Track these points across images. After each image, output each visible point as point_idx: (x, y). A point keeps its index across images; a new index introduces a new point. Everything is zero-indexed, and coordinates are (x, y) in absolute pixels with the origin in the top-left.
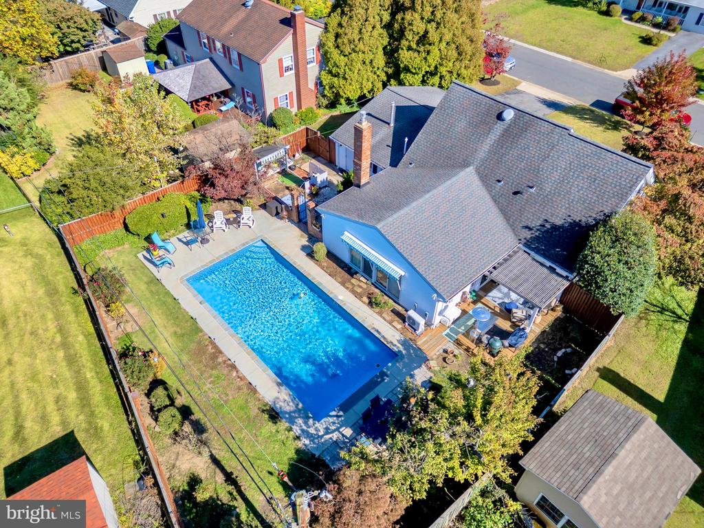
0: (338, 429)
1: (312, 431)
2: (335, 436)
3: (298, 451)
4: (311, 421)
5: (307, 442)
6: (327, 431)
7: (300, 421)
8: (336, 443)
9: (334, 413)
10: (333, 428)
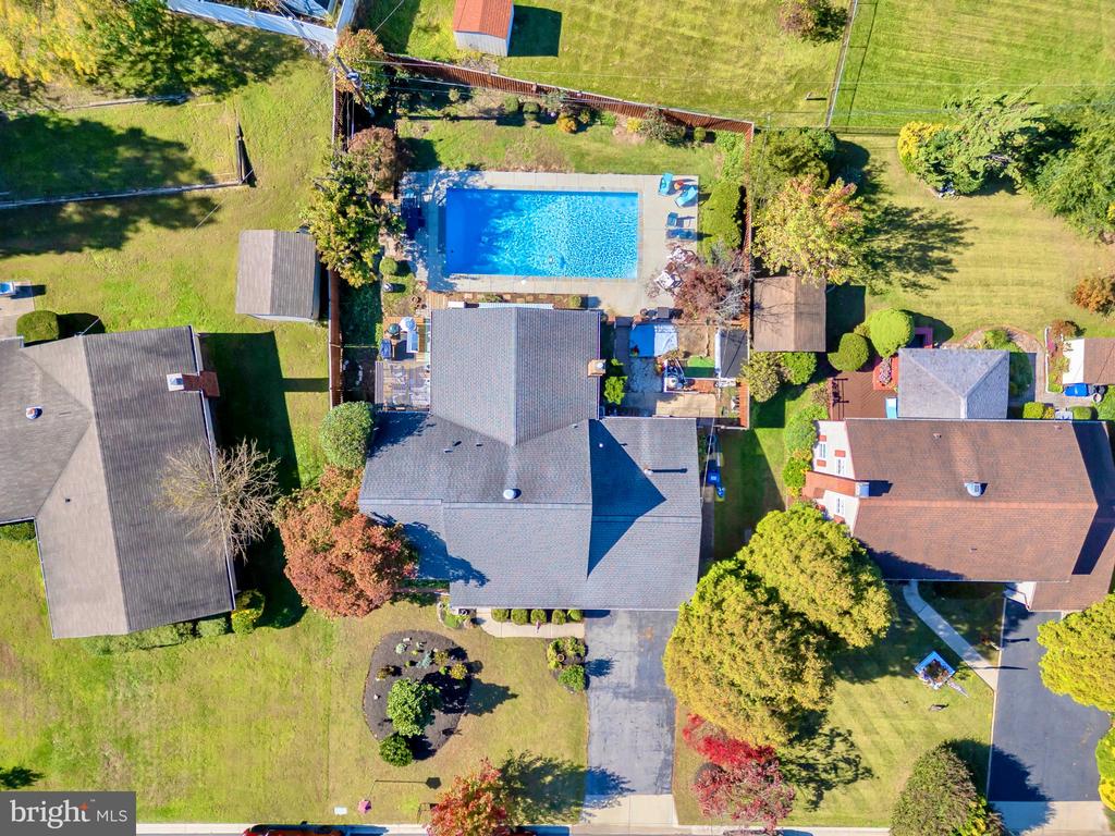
0: (433, 194)
1: (445, 180)
2: (431, 189)
3: (440, 163)
4: (451, 185)
5: (441, 172)
6: (437, 188)
7: (457, 179)
8: (427, 186)
9: (444, 200)
10: (436, 193)
